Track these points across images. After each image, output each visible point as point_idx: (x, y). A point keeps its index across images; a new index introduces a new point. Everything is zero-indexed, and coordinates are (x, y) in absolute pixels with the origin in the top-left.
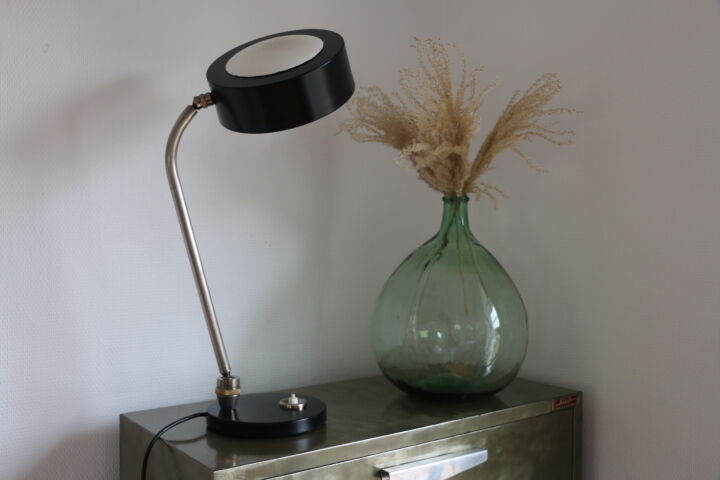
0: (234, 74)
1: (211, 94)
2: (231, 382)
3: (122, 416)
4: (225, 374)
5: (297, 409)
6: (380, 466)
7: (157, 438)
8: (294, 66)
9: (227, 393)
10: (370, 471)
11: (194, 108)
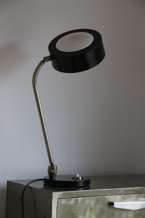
0: (60, 50)
1: (50, 56)
2: (54, 167)
3: (8, 182)
4: (52, 164)
5: (79, 179)
6: (111, 201)
7: (27, 186)
8: (83, 49)
9: (52, 171)
10: (107, 202)
11: (43, 62)
